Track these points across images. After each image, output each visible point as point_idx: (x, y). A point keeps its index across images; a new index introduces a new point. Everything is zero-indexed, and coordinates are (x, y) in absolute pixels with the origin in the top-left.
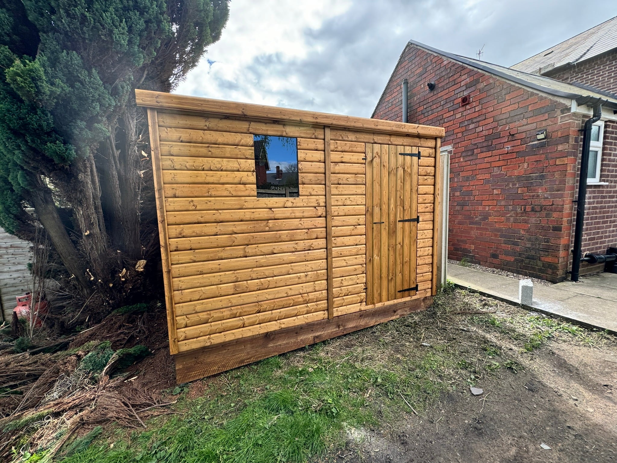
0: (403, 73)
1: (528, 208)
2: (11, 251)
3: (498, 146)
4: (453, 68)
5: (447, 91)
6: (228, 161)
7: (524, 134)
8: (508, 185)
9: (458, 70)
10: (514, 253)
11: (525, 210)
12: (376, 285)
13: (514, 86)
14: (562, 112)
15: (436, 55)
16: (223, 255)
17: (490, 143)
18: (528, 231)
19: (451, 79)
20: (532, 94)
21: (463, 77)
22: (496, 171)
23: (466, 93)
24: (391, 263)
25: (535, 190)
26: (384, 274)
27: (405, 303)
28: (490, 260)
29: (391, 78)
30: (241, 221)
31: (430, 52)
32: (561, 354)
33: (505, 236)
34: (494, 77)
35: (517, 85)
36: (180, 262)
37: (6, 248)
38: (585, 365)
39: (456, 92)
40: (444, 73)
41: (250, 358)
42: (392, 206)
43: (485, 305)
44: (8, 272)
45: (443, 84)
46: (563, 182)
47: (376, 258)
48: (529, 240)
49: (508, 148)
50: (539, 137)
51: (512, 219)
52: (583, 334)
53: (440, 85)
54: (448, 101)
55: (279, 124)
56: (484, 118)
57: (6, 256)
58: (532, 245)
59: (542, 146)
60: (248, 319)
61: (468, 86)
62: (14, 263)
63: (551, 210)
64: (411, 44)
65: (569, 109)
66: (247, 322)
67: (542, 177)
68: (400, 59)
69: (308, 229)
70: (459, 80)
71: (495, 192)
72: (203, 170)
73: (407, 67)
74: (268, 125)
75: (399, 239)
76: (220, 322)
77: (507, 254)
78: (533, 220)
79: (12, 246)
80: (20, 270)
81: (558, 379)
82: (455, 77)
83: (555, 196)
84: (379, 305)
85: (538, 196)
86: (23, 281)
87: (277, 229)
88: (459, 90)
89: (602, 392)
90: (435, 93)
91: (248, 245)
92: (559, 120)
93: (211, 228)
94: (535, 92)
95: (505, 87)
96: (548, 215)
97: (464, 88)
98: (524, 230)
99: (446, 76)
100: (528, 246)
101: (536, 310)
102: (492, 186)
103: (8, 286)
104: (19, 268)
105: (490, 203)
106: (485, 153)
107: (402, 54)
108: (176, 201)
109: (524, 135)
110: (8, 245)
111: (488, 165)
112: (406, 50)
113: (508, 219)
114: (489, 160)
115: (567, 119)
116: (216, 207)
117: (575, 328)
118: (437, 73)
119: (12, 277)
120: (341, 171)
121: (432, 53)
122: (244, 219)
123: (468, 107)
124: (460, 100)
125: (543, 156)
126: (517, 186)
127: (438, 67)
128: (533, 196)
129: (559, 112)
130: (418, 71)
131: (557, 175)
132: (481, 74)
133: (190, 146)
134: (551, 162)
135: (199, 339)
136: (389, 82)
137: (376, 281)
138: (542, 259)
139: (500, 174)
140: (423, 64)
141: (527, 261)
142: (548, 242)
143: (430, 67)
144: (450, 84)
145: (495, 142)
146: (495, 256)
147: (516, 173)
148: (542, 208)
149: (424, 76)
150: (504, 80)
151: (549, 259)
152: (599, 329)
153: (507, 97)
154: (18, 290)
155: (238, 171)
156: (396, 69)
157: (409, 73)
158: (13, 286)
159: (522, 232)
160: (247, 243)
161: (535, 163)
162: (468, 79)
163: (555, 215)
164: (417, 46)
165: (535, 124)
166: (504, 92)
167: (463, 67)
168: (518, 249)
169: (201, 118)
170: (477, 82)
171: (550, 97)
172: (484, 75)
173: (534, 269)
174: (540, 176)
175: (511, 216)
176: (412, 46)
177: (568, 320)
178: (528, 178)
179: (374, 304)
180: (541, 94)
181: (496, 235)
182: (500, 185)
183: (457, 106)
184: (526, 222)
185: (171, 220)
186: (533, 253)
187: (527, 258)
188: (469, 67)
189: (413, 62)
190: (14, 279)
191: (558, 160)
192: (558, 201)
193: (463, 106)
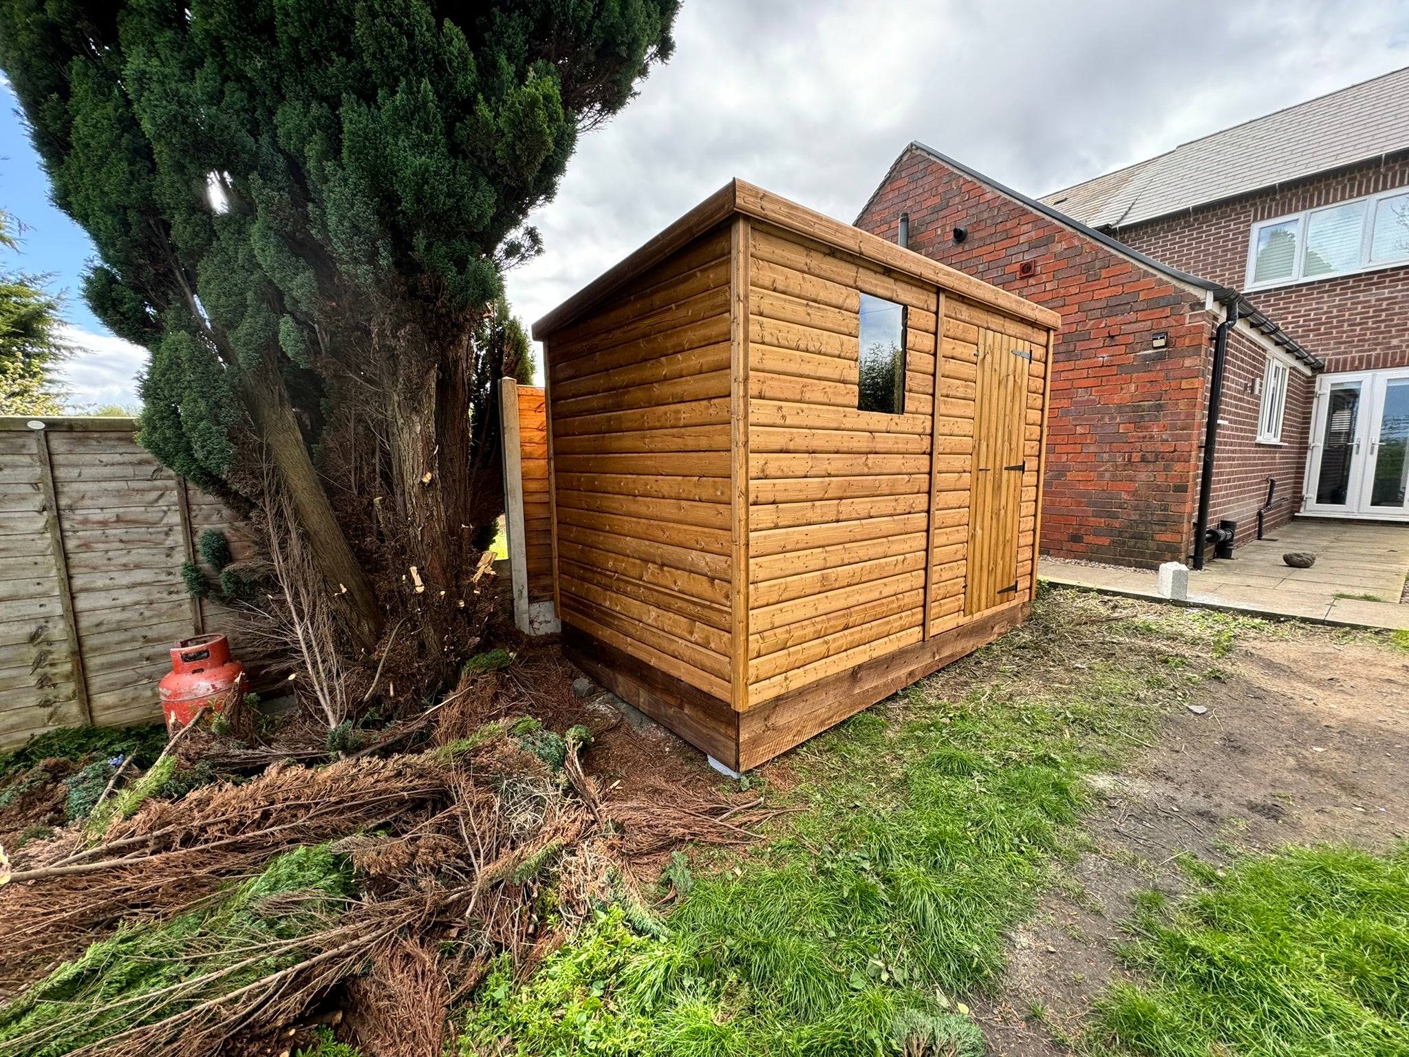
0: (896, 201)
1: (1136, 457)
2: (116, 532)
3: (1085, 354)
4: (1004, 209)
5: (991, 248)
6: (829, 337)
7: (1131, 336)
8: (1102, 419)
9: (1014, 214)
10: (1110, 531)
11: (1129, 460)
12: (976, 580)
13: (1116, 256)
14: (1192, 307)
15: (970, 179)
16: (811, 515)
17: (1072, 347)
18: (1134, 493)
19: (999, 228)
20: (1146, 274)
21: (1024, 228)
22: (1082, 395)
23: (1028, 257)
24: (993, 541)
25: (1146, 428)
26: (985, 563)
27: (1003, 613)
28: (1067, 546)
29: (868, 205)
30: (837, 452)
31: (956, 171)
32: (1261, 653)
33: (1094, 504)
34: (1082, 236)
35: (1121, 256)
36: (760, 526)
37: (104, 524)
38: (1295, 661)
39: (1012, 251)
40: (985, 215)
41: (831, 717)
42: (999, 441)
43: (1115, 607)
44: (107, 589)
45: (983, 234)
46: (1191, 416)
47: (979, 531)
48: (1136, 508)
49: (1103, 357)
50: (1157, 343)
51: (1107, 475)
52: (1270, 627)
53: (977, 236)
54: (992, 265)
55: (889, 276)
56: (1062, 303)
57: (102, 546)
58: (1141, 515)
59: (1160, 358)
60: (834, 640)
61: (1033, 245)
62: (124, 565)
63: (1172, 460)
64: (917, 148)
65: (1202, 305)
66: (833, 646)
67: (1159, 408)
68: (890, 173)
69: (910, 474)
70: (1015, 232)
71: (1079, 430)
72: (797, 349)
73: (905, 190)
74: (878, 276)
75: (1003, 502)
76: (799, 647)
77: (1097, 533)
78: (1143, 476)
79: (119, 520)
80: (141, 584)
81: (1277, 682)
82: (1009, 225)
83: (1177, 438)
84: (977, 616)
85: (1152, 437)
86: (147, 614)
87: (877, 471)
88: (1016, 249)
89: (1332, 687)
90: (967, 247)
91: (841, 499)
92: (1187, 321)
93: (799, 463)
94: (1151, 270)
95: (1100, 256)
96: (1166, 468)
97: (1025, 247)
98: (1128, 492)
99: (989, 221)
100: (1133, 518)
101: (1196, 606)
102: (1075, 419)
103: (104, 628)
104: (139, 580)
105: (1069, 448)
106: (1061, 364)
107: (896, 164)
108: (761, 405)
109: (1131, 339)
110: (110, 515)
111: (1068, 385)
112: (905, 158)
113: (1101, 476)
114: (1070, 375)
115: (1199, 319)
116: (810, 424)
117: (1258, 621)
118: (970, 212)
119: (118, 602)
120: (952, 374)
121: (961, 173)
122: (842, 449)
123: (1032, 281)
124: (1017, 267)
125: (1162, 374)
126: (1118, 420)
127: (973, 202)
128: (1144, 437)
129: (1187, 307)
130: (929, 203)
131: (1182, 405)
132: (1057, 227)
133: (785, 300)
134: (1173, 383)
135: (773, 680)
136: (863, 213)
137: (977, 574)
138: (1157, 537)
139: (1088, 401)
140: (940, 190)
141: (1132, 542)
142: (1165, 510)
143: (957, 199)
144: (998, 237)
145: (1081, 346)
146: (1076, 538)
147: (1116, 399)
148: (1158, 456)
149: (942, 214)
150: (1100, 245)
151: (1167, 537)
152: (1289, 618)
153: (1104, 273)
154: (133, 640)
155: (839, 357)
156: (880, 189)
157: (909, 203)
158: (119, 627)
159: (1124, 496)
160: (840, 495)
161: (1149, 385)
162: (1033, 233)
163: (1178, 467)
164: (929, 154)
165: (1149, 323)
166: (1098, 264)
167: (1024, 210)
168: (1117, 524)
169: (801, 249)
170: (1049, 240)
171: (1174, 282)
172: (1063, 230)
173: (1142, 554)
174: (1156, 406)
175: (1106, 470)
176: (919, 152)
177: (1244, 613)
178: (1136, 409)
179: (971, 613)
180: (1160, 275)
181: (1079, 504)
182: (1086, 420)
183: (1011, 277)
184: (1131, 479)
185: (754, 442)
186: (1142, 528)
187: (1133, 537)
188: (1035, 211)
189: (920, 183)
190: (124, 608)
191: (1184, 382)
192: (1183, 446)
193: (1022, 278)
